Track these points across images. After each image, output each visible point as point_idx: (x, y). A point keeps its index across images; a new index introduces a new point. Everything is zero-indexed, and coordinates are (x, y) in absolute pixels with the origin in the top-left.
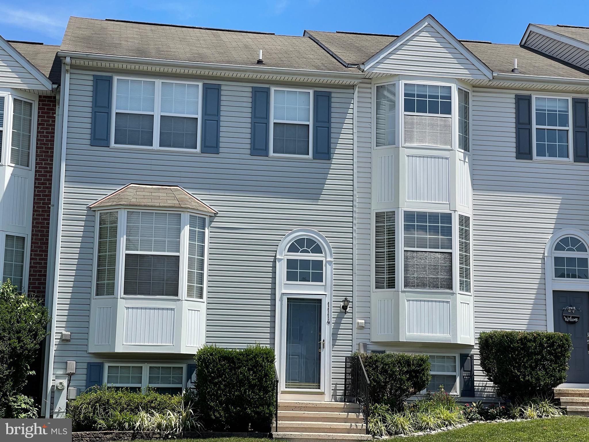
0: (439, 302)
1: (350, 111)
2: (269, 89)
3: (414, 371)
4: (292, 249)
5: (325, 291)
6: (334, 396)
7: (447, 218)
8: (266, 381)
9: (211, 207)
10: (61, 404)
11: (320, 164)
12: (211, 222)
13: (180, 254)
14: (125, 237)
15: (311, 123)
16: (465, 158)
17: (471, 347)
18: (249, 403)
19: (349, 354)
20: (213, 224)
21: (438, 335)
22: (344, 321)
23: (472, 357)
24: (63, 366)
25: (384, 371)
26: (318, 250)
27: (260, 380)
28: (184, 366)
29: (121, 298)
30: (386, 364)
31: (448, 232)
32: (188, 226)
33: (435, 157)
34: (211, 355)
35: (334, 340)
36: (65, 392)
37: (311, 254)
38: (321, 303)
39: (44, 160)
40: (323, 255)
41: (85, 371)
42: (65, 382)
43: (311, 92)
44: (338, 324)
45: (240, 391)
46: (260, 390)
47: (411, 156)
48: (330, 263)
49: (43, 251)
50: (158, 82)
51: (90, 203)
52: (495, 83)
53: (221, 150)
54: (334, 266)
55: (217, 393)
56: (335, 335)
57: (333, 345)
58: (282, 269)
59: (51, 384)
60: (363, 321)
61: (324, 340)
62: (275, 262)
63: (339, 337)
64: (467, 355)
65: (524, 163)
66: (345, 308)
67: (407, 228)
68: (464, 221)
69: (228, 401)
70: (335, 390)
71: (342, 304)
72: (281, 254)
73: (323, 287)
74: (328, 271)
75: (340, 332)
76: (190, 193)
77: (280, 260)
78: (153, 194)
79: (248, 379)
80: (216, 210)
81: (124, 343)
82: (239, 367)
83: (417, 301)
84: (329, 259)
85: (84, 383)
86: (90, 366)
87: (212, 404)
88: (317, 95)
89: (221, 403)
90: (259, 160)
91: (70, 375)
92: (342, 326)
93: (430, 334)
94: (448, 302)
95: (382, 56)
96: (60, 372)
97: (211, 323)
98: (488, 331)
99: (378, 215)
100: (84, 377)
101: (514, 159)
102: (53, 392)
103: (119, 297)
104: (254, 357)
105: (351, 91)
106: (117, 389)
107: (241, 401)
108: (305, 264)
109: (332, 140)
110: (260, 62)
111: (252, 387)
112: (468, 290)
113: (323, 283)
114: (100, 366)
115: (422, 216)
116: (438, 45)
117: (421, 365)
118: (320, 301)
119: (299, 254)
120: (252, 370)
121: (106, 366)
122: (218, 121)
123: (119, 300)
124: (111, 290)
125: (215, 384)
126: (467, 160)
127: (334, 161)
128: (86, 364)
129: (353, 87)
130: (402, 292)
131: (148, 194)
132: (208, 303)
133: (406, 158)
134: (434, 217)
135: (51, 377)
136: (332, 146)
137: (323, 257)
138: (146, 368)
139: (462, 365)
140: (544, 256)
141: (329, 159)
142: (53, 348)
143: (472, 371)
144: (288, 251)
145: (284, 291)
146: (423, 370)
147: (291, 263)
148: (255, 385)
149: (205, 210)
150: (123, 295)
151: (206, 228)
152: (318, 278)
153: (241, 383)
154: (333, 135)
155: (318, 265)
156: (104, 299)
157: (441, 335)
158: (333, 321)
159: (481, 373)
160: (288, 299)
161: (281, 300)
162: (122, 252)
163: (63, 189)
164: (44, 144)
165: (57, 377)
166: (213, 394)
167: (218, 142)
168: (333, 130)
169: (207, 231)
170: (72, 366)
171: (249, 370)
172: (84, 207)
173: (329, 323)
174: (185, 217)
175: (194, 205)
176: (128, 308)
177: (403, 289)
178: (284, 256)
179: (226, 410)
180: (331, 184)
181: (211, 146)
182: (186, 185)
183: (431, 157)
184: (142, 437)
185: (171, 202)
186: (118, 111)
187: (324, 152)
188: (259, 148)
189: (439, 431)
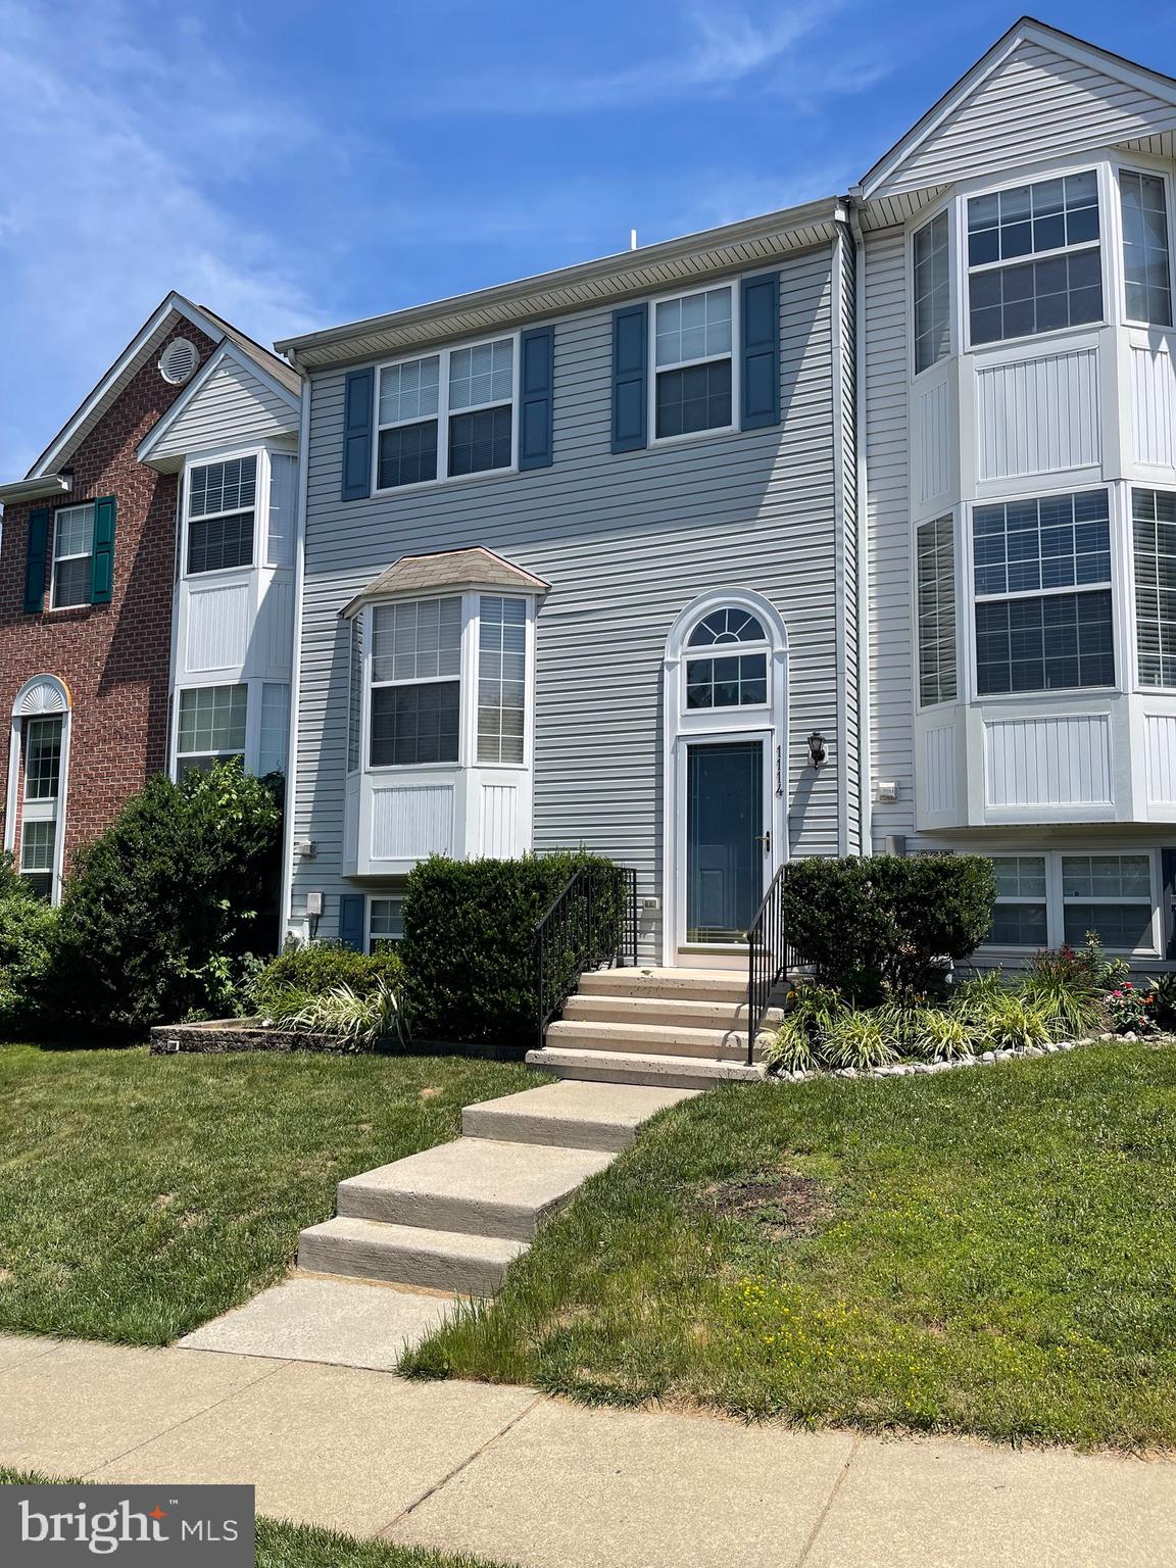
0: (1079, 719)
1: (824, 301)
2: (645, 306)
4: (699, 637)
5: (771, 720)
7: (1095, 504)
9: (539, 577)
11: (759, 438)
12: (539, 606)
13: (462, 678)
14: (371, 658)
15: (735, 354)
16: (1156, 344)
20: (544, 611)
21: (1077, 803)
22: (817, 786)
24: (303, 902)
26: (755, 631)
29: (366, 773)
31: (1098, 537)
32: (478, 619)
33: (1056, 357)
35: (795, 831)
37: (740, 643)
38: (761, 750)
40: (766, 641)
41: (337, 911)
43: (735, 284)
44: (803, 793)
47: (988, 371)
48: (781, 656)
50: (445, 355)
51: (344, 605)
53: (556, 457)
54: (790, 664)
55: (420, 957)
56: (795, 823)
57: (793, 843)
58: (677, 685)
60: (892, 785)
61: (768, 833)
62: (660, 671)
63: (808, 824)
66: (818, 755)
67: (985, 551)
68: (1157, 503)
71: (811, 747)
72: (674, 653)
73: (768, 713)
74: (778, 678)
75: (810, 811)
76: (501, 555)
77: (672, 665)
80: (548, 581)
81: (372, 858)
82: (463, 901)
83: (1015, 723)
84: (779, 648)
85: (334, 932)
86: (345, 899)
88: (747, 289)
90: (631, 461)
91: (314, 918)
92: (813, 799)
93: (1054, 804)
94: (1101, 718)
95: (906, 154)
96: (298, 912)
99: (924, 532)
100: (336, 921)
103: (363, 772)
105: (826, 255)
108: (726, 666)
109: (784, 380)
113: (768, 705)
114: (360, 902)
115: (1022, 513)
118: (758, 746)
119: (714, 646)
121: (369, 900)
122: (548, 401)
123: (363, 776)
126: (1164, 346)
127: (788, 425)
128: (339, 897)
129: (828, 244)
130: (974, 704)
132: (536, 771)
133: (977, 378)
134: (1056, 509)
136: (784, 391)
137: (766, 645)
139: (1169, 878)
141: (778, 421)
142: (291, 872)
144: (690, 645)
145: (681, 731)
147: (695, 670)
149: (522, 583)
150: (369, 768)
151: (528, 621)
152: (756, 694)
154: (784, 368)
155: (757, 665)
156: (354, 778)
157: (1088, 803)
158: (789, 788)
160: (689, 747)
161: (675, 751)
162: (368, 685)
167: (551, 442)
168: (784, 357)
169: (530, 627)
170: (318, 901)
172: (334, 615)
173: (780, 792)
174: (471, 602)
175: (500, 576)
176: (377, 791)
177: (976, 698)
178: (679, 654)
179: (439, 996)
180: (782, 477)
181: (538, 454)
182: (495, 541)
183: (1046, 359)
184: (308, 1046)
185: (453, 576)
186: (384, 427)
187: (766, 411)
188: (626, 437)
189: (969, 1060)
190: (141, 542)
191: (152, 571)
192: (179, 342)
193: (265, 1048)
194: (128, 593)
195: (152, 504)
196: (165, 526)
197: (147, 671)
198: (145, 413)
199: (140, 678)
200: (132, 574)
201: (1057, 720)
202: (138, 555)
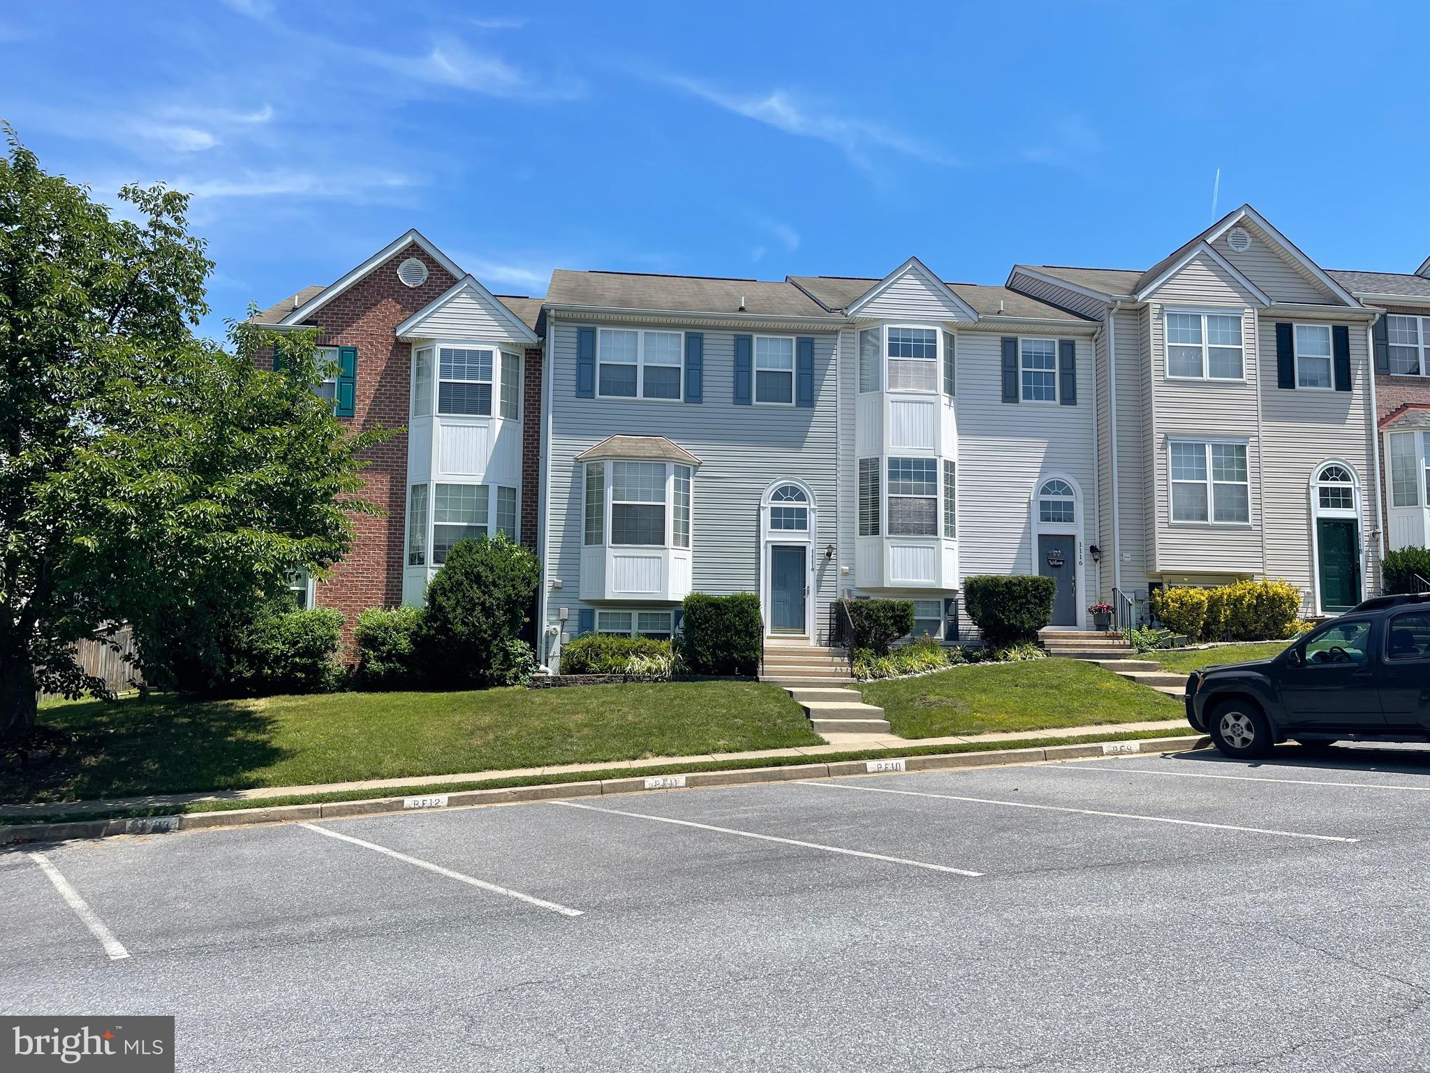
0: (924, 547)
1: (833, 357)
2: (751, 336)
3: (898, 616)
4: (776, 497)
5: (809, 537)
6: (819, 641)
7: (932, 464)
8: (752, 627)
9: (695, 457)
10: (556, 648)
11: (804, 411)
12: (695, 471)
13: (666, 504)
14: (612, 487)
15: (794, 371)
16: (950, 403)
17: (956, 592)
18: (735, 648)
19: (833, 600)
20: (698, 474)
21: (923, 580)
22: (828, 567)
23: (956, 602)
24: (557, 613)
25: (868, 617)
26: (802, 497)
27: (746, 626)
28: (672, 613)
29: (609, 547)
30: (870, 610)
31: (933, 477)
32: (673, 476)
33: (919, 402)
34: (698, 602)
35: (819, 586)
36: (558, 637)
37: (795, 502)
38: (805, 550)
39: (531, 412)
40: (807, 502)
41: (577, 617)
42: (558, 628)
43: (794, 338)
44: (822, 570)
45: (727, 636)
46: (746, 636)
47: (895, 402)
48: (814, 510)
49: (534, 502)
50: (641, 332)
51: (577, 454)
52: (981, 326)
53: (704, 399)
54: (818, 514)
55: (704, 638)
56: (819, 582)
57: (818, 591)
58: (766, 517)
59: (545, 629)
60: (848, 568)
61: (808, 587)
62: (759, 510)
63: (824, 583)
64: (952, 600)
65: (1010, 407)
66: (829, 554)
67: (892, 475)
68: (950, 466)
69: (716, 646)
70: (820, 635)
71: (826, 551)
72: (765, 503)
73: (807, 534)
74: (812, 519)
75: (825, 578)
76: (674, 443)
77: (764, 508)
78: (639, 445)
79: (734, 625)
80: (700, 460)
81: (614, 591)
82: (726, 614)
83: (901, 547)
84: (812, 506)
85: (576, 629)
86: (582, 612)
87: (699, 649)
88: (800, 341)
89: (708, 648)
90: (742, 409)
91: (563, 621)
92: (826, 573)
93: (915, 580)
94: (933, 548)
95: (866, 300)
96: (554, 618)
97: (697, 571)
98: (973, 576)
99: (862, 462)
100: (577, 623)
101: (1001, 403)
102: (547, 637)
103: (607, 546)
104: (740, 604)
105: (835, 337)
106: (608, 634)
107: (728, 646)
108: (789, 511)
109: (816, 388)
110: (741, 309)
111: (738, 633)
112: (953, 535)
113: (807, 531)
114: (592, 612)
115: (907, 462)
116: (923, 288)
117: (905, 610)
118: (804, 548)
119: (783, 502)
120: (738, 616)
121: (597, 612)
122: (701, 371)
123: (607, 549)
124: (599, 540)
125: (703, 630)
126: (952, 405)
127: (817, 408)
128: (578, 611)
129: (836, 332)
130: (887, 538)
131: (633, 444)
132: (694, 551)
133: (891, 404)
134: (919, 463)
135: (545, 623)
136: (815, 393)
137: (807, 504)
138: (635, 614)
139: (947, 610)
140: (1030, 500)
141: (813, 406)
142: (546, 596)
143: (956, 615)
144: (772, 500)
145: (768, 539)
146: (908, 615)
147: (775, 512)
148: (741, 631)
149: (689, 459)
150: (611, 545)
151: (690, 478)
152: (802, 525)
153: (727, 628)
154: (816, 382)
155: (802, 512)
156: (593, 548)
157: (926, 581)
158: (817, 567)
159: (966, 617)
160: (773, 546)
161: (766, 547)
162: (609, 502)
163: (550, 441)
164: (532, 397)
165: (551, 623)
166: (700, 640)
167: (701, 391)
168: (816, 377)
169: (691, 480)
170: (565, 612)
171: (735, 616)
172: (571, 459)
173: (813, 570)
174: (670, 467)
175: (678, 455)
176: (616, 557)
177: (888, 536)
178: (768, 504)
179: (713, 654)
180: (815, 431)
181: (695, 396)
182: (671, 435)
183: (916, 402)
184: (633, 680)
185: (655, 453)
186: (602, 362)
187: (807, 399)
188: (742, 397)
189: (924, 673)
190: (380, 382)
191: (390, 402)
192: (413, 260)
193: (607, 683)
194: (368, 413)
195: (389, 359)
196: (401, 375)
197: (387, 466)
198: (383, 298)
199: (381, 469)
200: (372, 401)
201: (917, 547)
202: (377, 390)
